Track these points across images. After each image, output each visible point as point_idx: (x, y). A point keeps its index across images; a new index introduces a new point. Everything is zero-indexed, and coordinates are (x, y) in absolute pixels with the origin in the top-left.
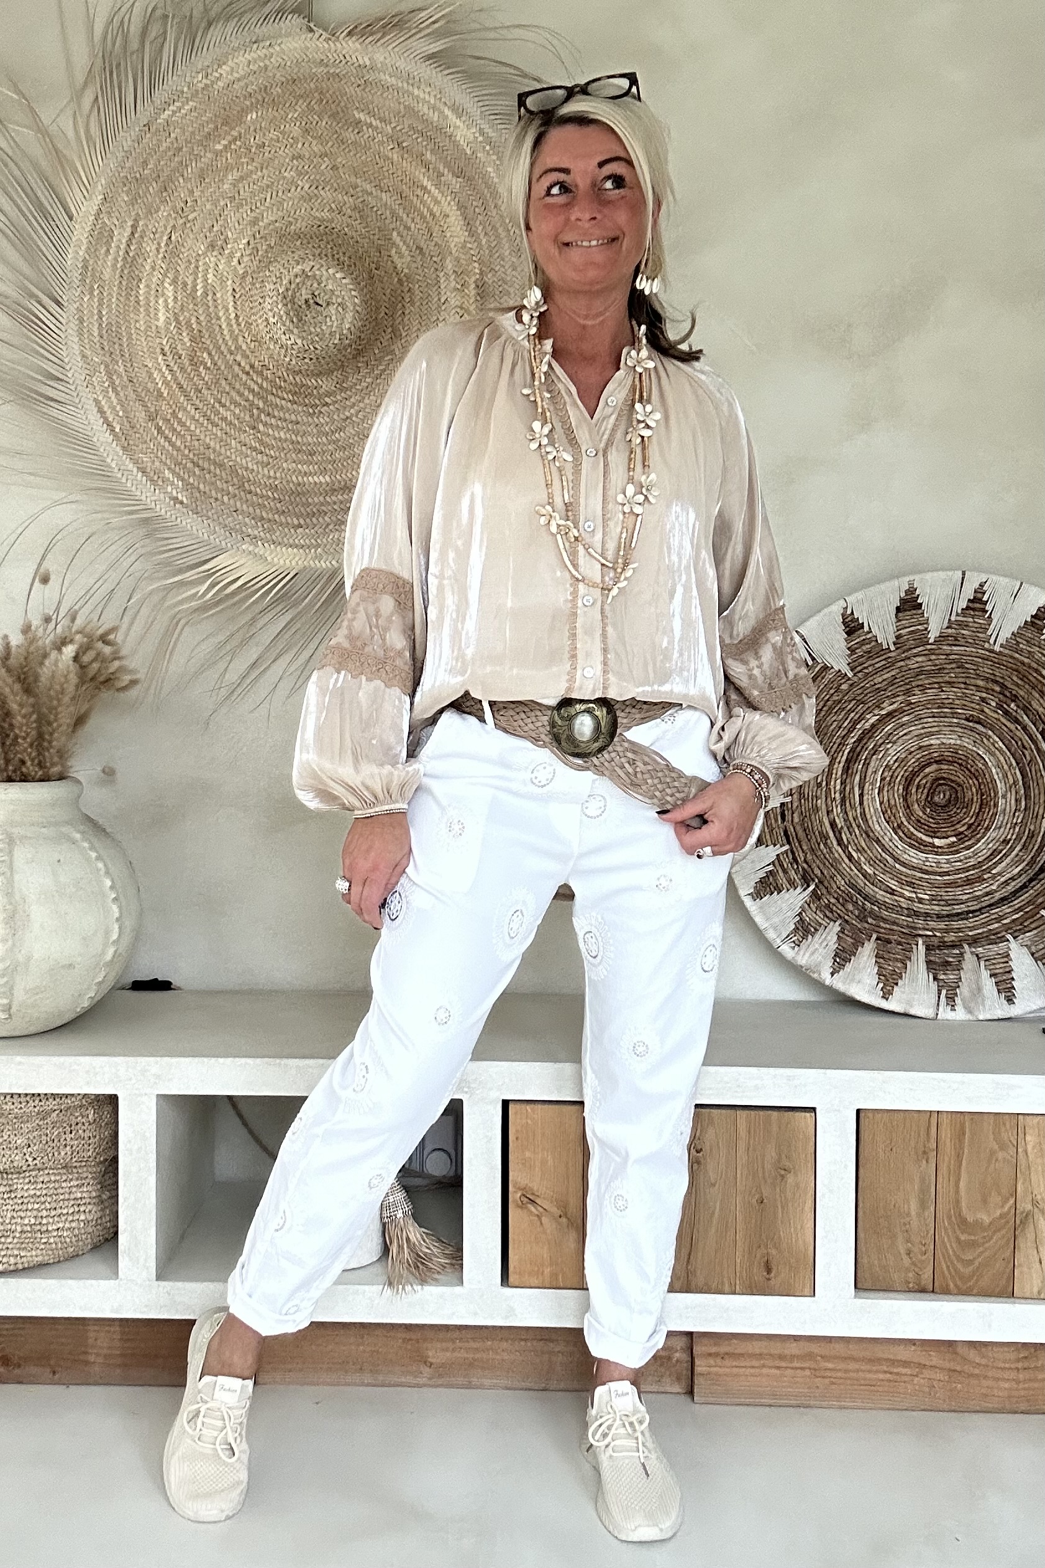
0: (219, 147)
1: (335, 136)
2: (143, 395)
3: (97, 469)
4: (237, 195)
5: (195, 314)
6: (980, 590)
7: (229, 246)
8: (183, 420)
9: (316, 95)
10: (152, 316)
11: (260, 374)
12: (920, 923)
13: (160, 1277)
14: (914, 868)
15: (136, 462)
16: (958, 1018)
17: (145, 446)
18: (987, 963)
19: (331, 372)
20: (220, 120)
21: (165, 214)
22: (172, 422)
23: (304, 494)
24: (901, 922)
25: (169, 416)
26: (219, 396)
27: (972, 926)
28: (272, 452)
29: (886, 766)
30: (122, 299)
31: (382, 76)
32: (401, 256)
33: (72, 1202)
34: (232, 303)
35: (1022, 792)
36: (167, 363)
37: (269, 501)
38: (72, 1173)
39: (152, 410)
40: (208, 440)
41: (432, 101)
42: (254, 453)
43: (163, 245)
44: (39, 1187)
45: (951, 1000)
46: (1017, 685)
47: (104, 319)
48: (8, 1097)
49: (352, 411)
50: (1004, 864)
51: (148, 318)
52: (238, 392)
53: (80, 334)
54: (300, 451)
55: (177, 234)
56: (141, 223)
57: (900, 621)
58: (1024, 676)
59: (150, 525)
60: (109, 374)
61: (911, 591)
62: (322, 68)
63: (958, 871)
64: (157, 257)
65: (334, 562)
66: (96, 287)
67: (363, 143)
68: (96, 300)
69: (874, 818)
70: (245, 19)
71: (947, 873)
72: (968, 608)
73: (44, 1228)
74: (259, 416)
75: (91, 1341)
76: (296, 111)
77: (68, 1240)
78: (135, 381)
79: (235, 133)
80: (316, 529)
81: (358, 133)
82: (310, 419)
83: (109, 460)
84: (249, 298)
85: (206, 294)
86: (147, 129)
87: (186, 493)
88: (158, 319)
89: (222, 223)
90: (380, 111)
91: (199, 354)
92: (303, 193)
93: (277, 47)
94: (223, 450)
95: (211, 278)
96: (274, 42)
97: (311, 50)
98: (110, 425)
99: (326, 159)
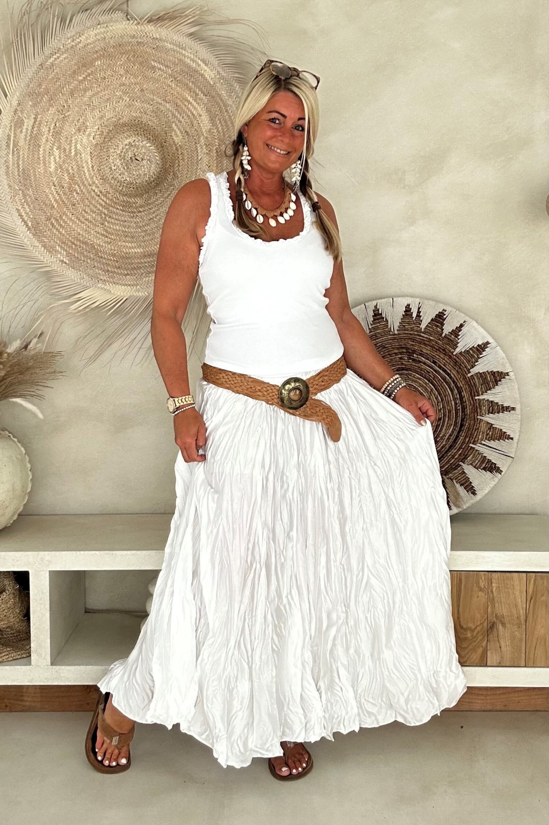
0: (81, 78)
1: (142, 74)
2: (44, 207)
3: (17, 245)
4: (91, 104)
5: (71, 165)
7: (88, 130)
8: (66, 220)
9: (131, 53)
10: (47, 165)
11: (105, 196)
13: (52, 663)
15: (40, 242)
17: (45, 233)
19: (141, 195)
20: (81, 64)
21: (52, 112)
22: (60, 221)
23: (129, 258)
25: (58, 218)
26: (85, 208)
28: (113, 237)
30: (30, 157)
31: (166, 44)
32: (177, 136)
34: (90, 160)
36: (56, 190)
37: (112, 262)
39: (49, 214)
40: (79, 231)
41: (192, 57)
42: (103, 237)
43: (52, 129)
47: (20, 167)
49: (154, 215)
51: (45, 167)
52: (94, 206)
53: (7, 173)
54: (127, 236)
55: (59, 123)
56: (39, 117)
59: (48, 275)
60: (24, 196)
62: (134, 39)
64: (48, 134)
65: (146, 293)
66: (15, 150)
67: (156, 77)
68: (15, 157)
70: (94, 10)
74: (105, 218)
76: (121, 60)
78: (39, 199)
79: (90, 72)
80: (136, 276)
81: (154, 73)
82: (132, 220)
83: (26, 241)
84: (99, 157)
85: (76, 154)
86: (41, 67)
87: (68, 258)
88: (50, 168)
89: (83, 118)
90: (165, 62)
91: (73, 186)
92: (126, 103)
93: (110, 28)
94: (87, 236)
95: (79, 146)
96: (108, 25)
97: (128, 30)
98: (25, 223)
99: (138, 86)
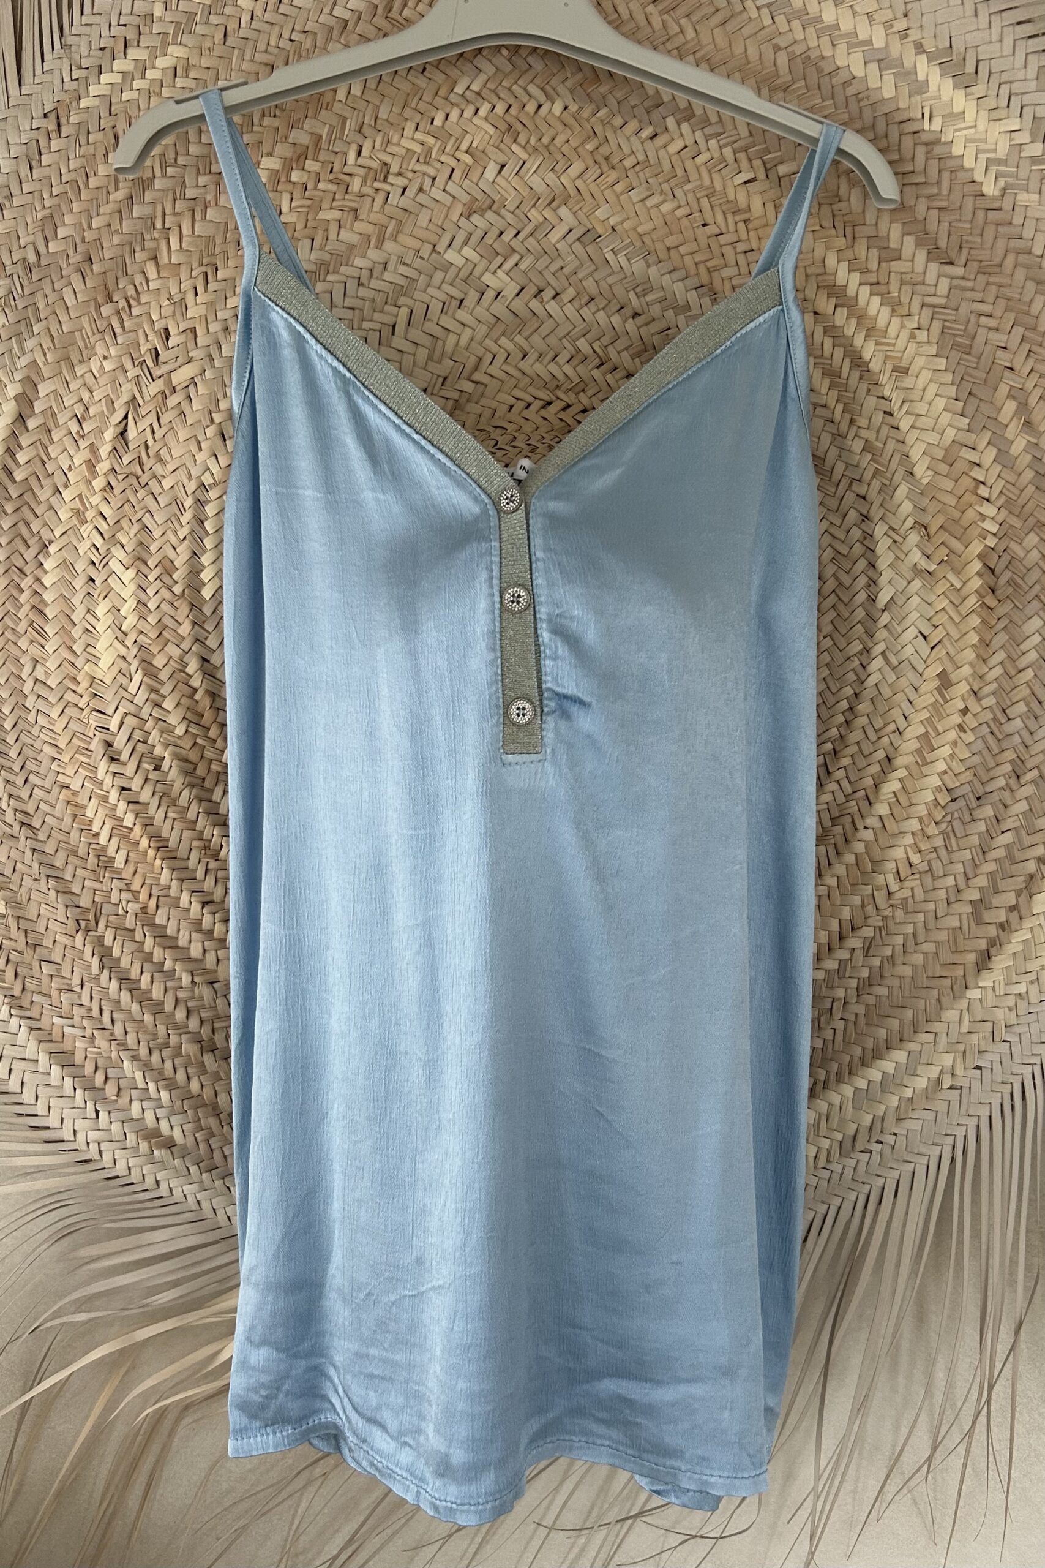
1: (589, 147)
2: (59, 863)
8: (170, 931)
15: (45, 1038)
22: (138, 936)
25: (130, 922)
36: (120, 782)
39: (86, 902)
43: (104, 451)
51: (65, 653)
55: (144, 424)
67: (666, 167)
81: (652, 138)
86: (52, 126)
88: (94, 661)
99: (564, 211)
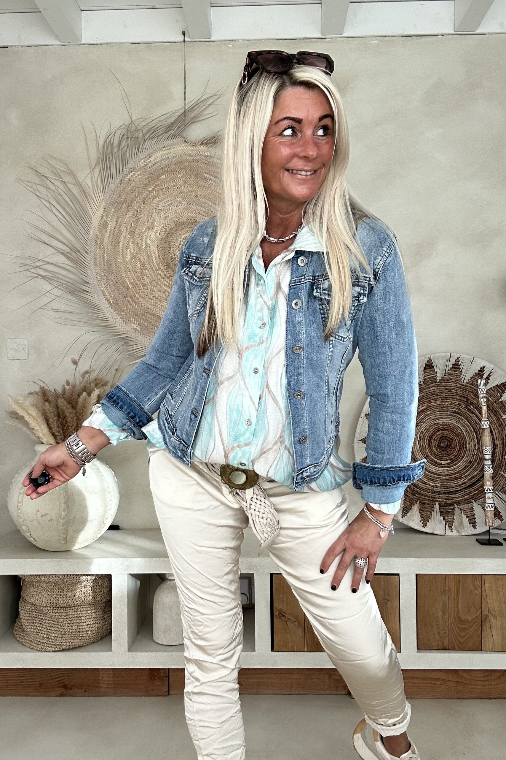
0: (150, 189)
1: (197, 184)
2: (122, 288)
3: (102, 318)
4: (158, 208)
5: (142, 255)
6: (457, 360)
7: (155, 228)
8: (138, 297)
9: (189, 168)
11: (169, 278)
12: (437, 496)
13: (129, 650)
14: (433, 473)
15: (119, 315)
16: (454, 535)
17: (122, 308)
18: (465, 512)
20: (151, 179)
21: (129, 216)
22: (134, 298)
24: (429, 496)
25: (132, 296)
26: (152, 288)
27: (458, 497)
29: (422, 431)
30: (113, 250)
31: (215, 160)
33: (92, 619)
34: (157, 251)
35: (476, 441)
36: (131, 275)
38: (92, 607)
39: (125, 294)
40: (148, 305)
43: (128, 228)
44: (79, 613)
45: (451, 527)
46: (473, 398)
47: (105, 258)
48: (66, 576)
50: (470, 471)
51: (123, 257)
53: (95, 264)
55: (134, 224)
57: (425, 373)
58: (476, 395)
59: (124, 341)
60: (108, 280)
61: (430, 361)
62: (191, 157)
63: (452, 474)
64: (126, 233)
68: (102, 251)
69: (417, 454)
70: (160, 138)
71: (447, 475)
72: (453, 368)
73: (81, 631)
75: (100, 678)
76: (181, 174)
77: (91, 635)
78: (118, 282)
79: (157, 184)
81: (206, 182)
83: (108, 314)
84: (164, 248)
85: (146, 247)
86: (121, 183)
87: (140, 327)
88: (127, 258)
89: (152, 219)
90: (215, 173)
91: (144, 271)
92: (184, 206)
93: (173, 149)
94: (154, 309)
95: (148, 241)
96: (171, 147)
97: (186, 150)
98: (108, 300)
99: (193, 193)
